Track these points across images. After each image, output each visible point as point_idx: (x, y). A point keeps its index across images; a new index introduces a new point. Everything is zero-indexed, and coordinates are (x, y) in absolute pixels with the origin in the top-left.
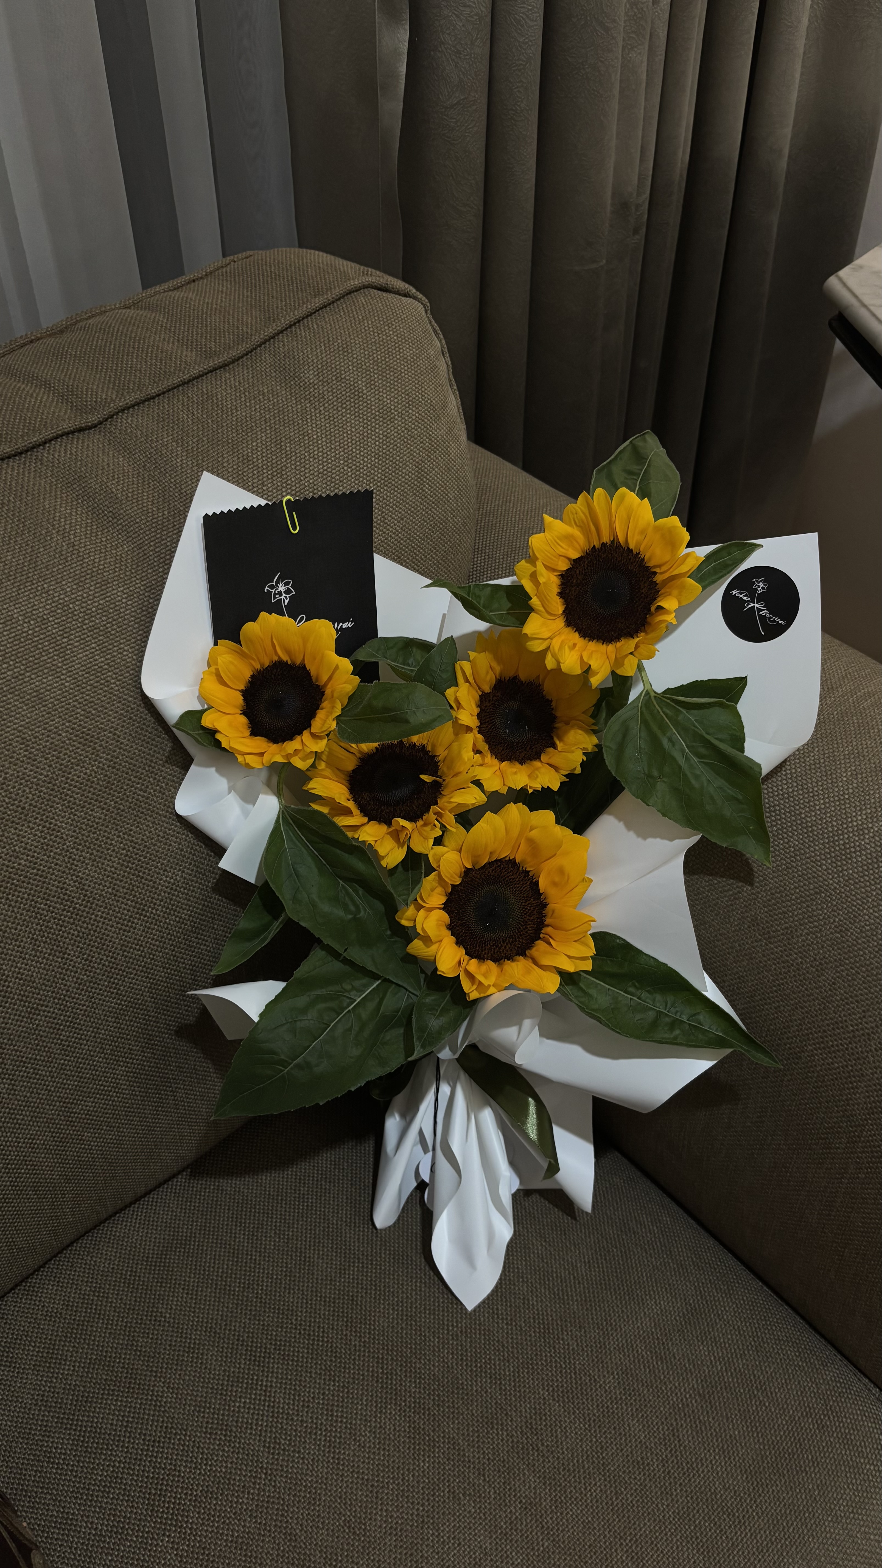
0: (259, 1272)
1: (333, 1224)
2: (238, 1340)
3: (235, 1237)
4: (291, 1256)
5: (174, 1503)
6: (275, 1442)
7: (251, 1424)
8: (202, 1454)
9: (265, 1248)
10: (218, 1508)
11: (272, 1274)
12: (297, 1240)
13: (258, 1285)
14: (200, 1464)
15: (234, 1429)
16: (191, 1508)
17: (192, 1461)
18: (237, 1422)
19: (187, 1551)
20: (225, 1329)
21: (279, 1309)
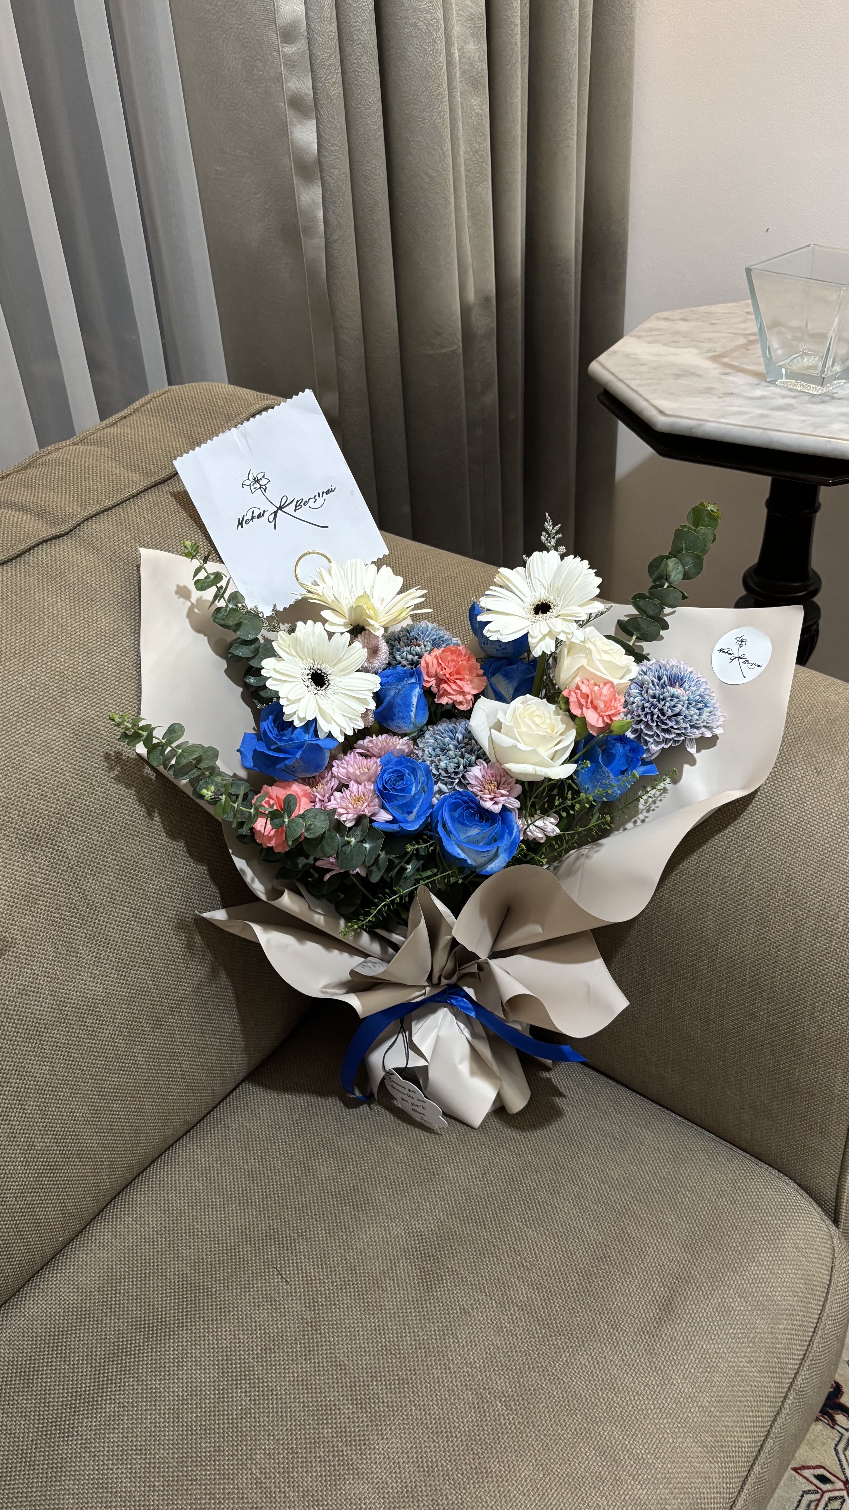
0: (273, 1185)
1: (325, 1137)
2: (266, 1236)
3: (247, 1162)
4: (297, 1168)
5: (240, 1363)
6: (314, 1302)
7: (291, 1293)
8: (255, 1322)
9: (274, 1167)
10: (277, 1359)
11: (284, 1184)
12: (299, 1155)
13: (274, 1194)
14: (255, 1330)
15: (277, 1299)
16: (255, 1363)
17: (248, 1329)
18: (278, 1293)
19: (258, 1396)
20: (254, 1231)
21: (295, 1208)
